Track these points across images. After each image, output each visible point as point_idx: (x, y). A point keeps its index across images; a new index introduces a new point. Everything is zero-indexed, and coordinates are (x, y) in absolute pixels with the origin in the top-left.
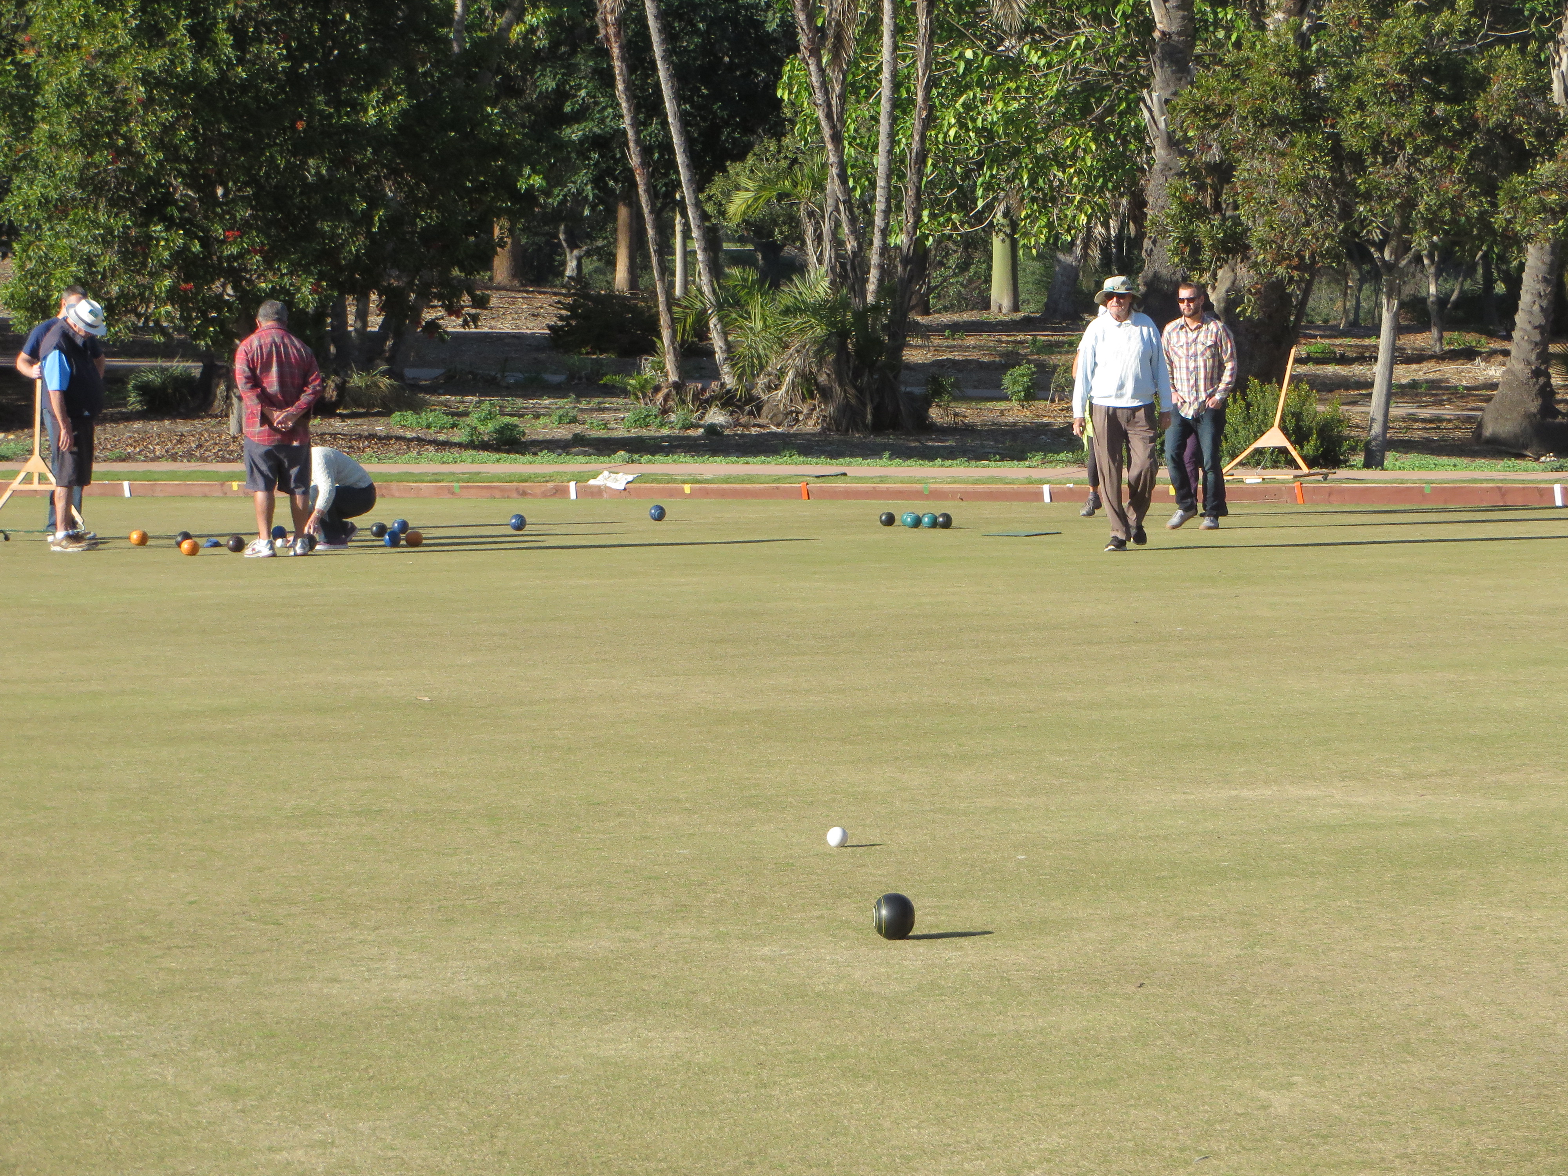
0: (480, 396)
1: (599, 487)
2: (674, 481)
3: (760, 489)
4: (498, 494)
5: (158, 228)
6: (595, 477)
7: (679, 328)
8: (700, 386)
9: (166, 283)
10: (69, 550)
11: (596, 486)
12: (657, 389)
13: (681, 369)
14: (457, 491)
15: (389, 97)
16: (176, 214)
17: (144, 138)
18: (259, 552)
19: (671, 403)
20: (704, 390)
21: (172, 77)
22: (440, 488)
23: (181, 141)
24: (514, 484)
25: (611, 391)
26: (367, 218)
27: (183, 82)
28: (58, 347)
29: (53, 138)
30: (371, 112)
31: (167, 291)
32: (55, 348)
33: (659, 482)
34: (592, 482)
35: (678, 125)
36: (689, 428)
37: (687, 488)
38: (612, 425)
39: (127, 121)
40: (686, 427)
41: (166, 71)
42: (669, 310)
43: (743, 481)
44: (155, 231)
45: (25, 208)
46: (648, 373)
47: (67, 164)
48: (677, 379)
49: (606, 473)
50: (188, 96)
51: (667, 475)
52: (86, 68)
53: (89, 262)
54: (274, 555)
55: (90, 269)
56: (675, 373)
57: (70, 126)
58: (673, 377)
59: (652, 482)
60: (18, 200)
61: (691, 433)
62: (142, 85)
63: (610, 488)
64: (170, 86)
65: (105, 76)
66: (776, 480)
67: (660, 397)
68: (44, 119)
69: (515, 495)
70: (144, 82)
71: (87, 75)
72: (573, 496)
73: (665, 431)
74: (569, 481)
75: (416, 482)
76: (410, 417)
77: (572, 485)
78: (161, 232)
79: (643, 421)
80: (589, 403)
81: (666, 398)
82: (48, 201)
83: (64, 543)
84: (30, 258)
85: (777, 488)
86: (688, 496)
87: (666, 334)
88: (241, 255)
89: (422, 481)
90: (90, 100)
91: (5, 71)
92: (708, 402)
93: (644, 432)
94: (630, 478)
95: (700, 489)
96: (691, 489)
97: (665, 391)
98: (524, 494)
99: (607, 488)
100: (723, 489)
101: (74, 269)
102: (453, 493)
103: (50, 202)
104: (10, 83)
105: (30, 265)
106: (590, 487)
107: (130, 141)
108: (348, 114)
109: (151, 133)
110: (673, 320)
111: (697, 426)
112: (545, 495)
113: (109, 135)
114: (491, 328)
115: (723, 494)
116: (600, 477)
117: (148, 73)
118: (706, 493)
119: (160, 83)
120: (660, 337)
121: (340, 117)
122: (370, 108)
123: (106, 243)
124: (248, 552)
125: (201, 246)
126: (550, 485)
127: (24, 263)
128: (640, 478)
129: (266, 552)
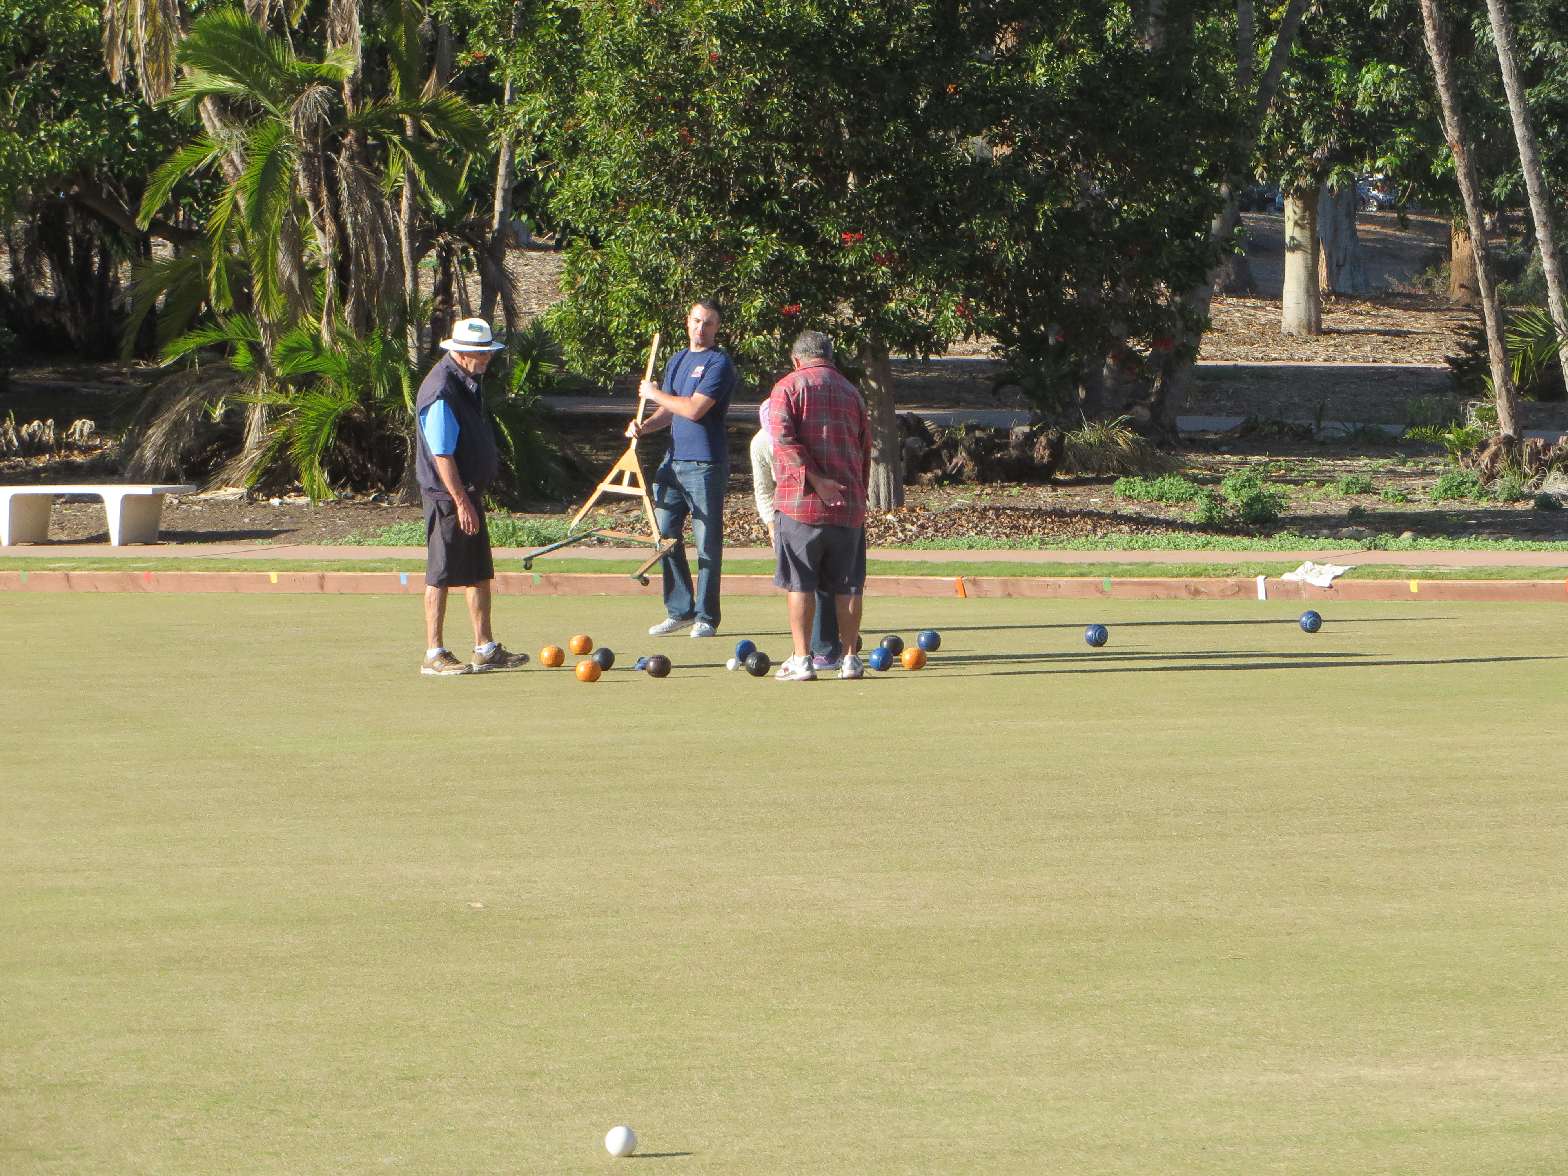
0: (1269, 456)
1: (1296, 583)
2: (1396, 575)
3: (1511, 587)
4: (1161, 592)
5: (751, 230)
6: (1292, 569)
7: (1517, 363)
8: (1540, 442)
9: (757, 303)
10: (444, 673)
11: (1291, 583)
12: (1483, 446)
13: (1518, 416)
14: (1107, 588)
15: (1065, 50)
16: (778, 210)
17: (722, 109)
18: (794, 673)
19: (1499, 466)
20: (1547, 447)
21: (760, 26)
22: (1085, 584)
23: (772, 110)
24: (1184, 579)
25: (1416, 449)
26: (1028, 213)
27: (774, 31)
28: (443, 395)
29: (602, 108)
30: (1040, 71)
31: (758, 316)
32: (438, 398)
33: (1376, 576)
34: (1287, 577)
35: (1516, 86)
36: (1517, 500)
37: (1414, 586)
38: (1419, 496)
39: (701, 85)
40: (1514, 498)
41: (754, 18)
42: (1501, 338)
43: (1489, 576)
44: (746, 234)
45: (577, 204)
46: (1473, 423)
47: (620, 144)
48: (1510, 432)
49: (1308, 564)
50: (780, 50)
51: (1386, 566)
52: (648, 14)
53: (655, 277)
54: (813, 678)
55: (658, 286)
56: (1509, 424)
57: (623, 93)
58: (1506, 429)
59: (1368, 576)
60: (567, 193)
61: (1520, 506)
62: (718, 36)
63: (1311, 585)
64: (756, 38)
65: (672, 26)
66: (1535, 575)
67: (1485, 458)
68: (591, 84)
69: (1184, 594)
70: (721, 32)
71: (646, 24)
72: (1261, 595)
73: (1485, 504)
74: (1256, 576)
75: (1054, 575)
76: (1139, 485)
77: (1260, 580)
78: (754, 234)
79: (1456, 491)
80: (1416, 464)
81: (1494, 459)
82: (603, 195)
83: (437, 664)
84: (582, 273)
85: (1534, 585)
86: (1415, 596)
87: (1496, 370)
88: (861, 267)
89: (1062, 575)
90: (649, 57)
91: (547, 20)
92: (1550, 465)
93: (1456, 506)
94: (1339, 571)
95: (1431, 587)
96: (1419, 586)
97: (1493, 448)
98: (1196, 592)
99: (1305, 583)
100: (1462, 587)
101: (635, 286)
102: (1102, 592)
103: (608, 195)
104: (553, 37)
105: (583, 281)
106: (1284, 583)
107: (704, 111)
108: (1008, 74)
109: (732, 102)
110: (1505, 351)
111: (1527, 497)
112: (1223, 595)
113: (677, 105)
114: (1395, 361)
115: (1462, 594)
116: (1300, 569)
117: (722, 21)
118: (1440, 592)
119: (745, 34)
120: (1489, 375)
121: (998, 78)
122: (1039, 64)
123: (678, 252)
124: (778, 673)
125: (807, 254)
126: (1231, 581)
127: (575, 279)
128: (1355, 572)
129: (803, 673)
